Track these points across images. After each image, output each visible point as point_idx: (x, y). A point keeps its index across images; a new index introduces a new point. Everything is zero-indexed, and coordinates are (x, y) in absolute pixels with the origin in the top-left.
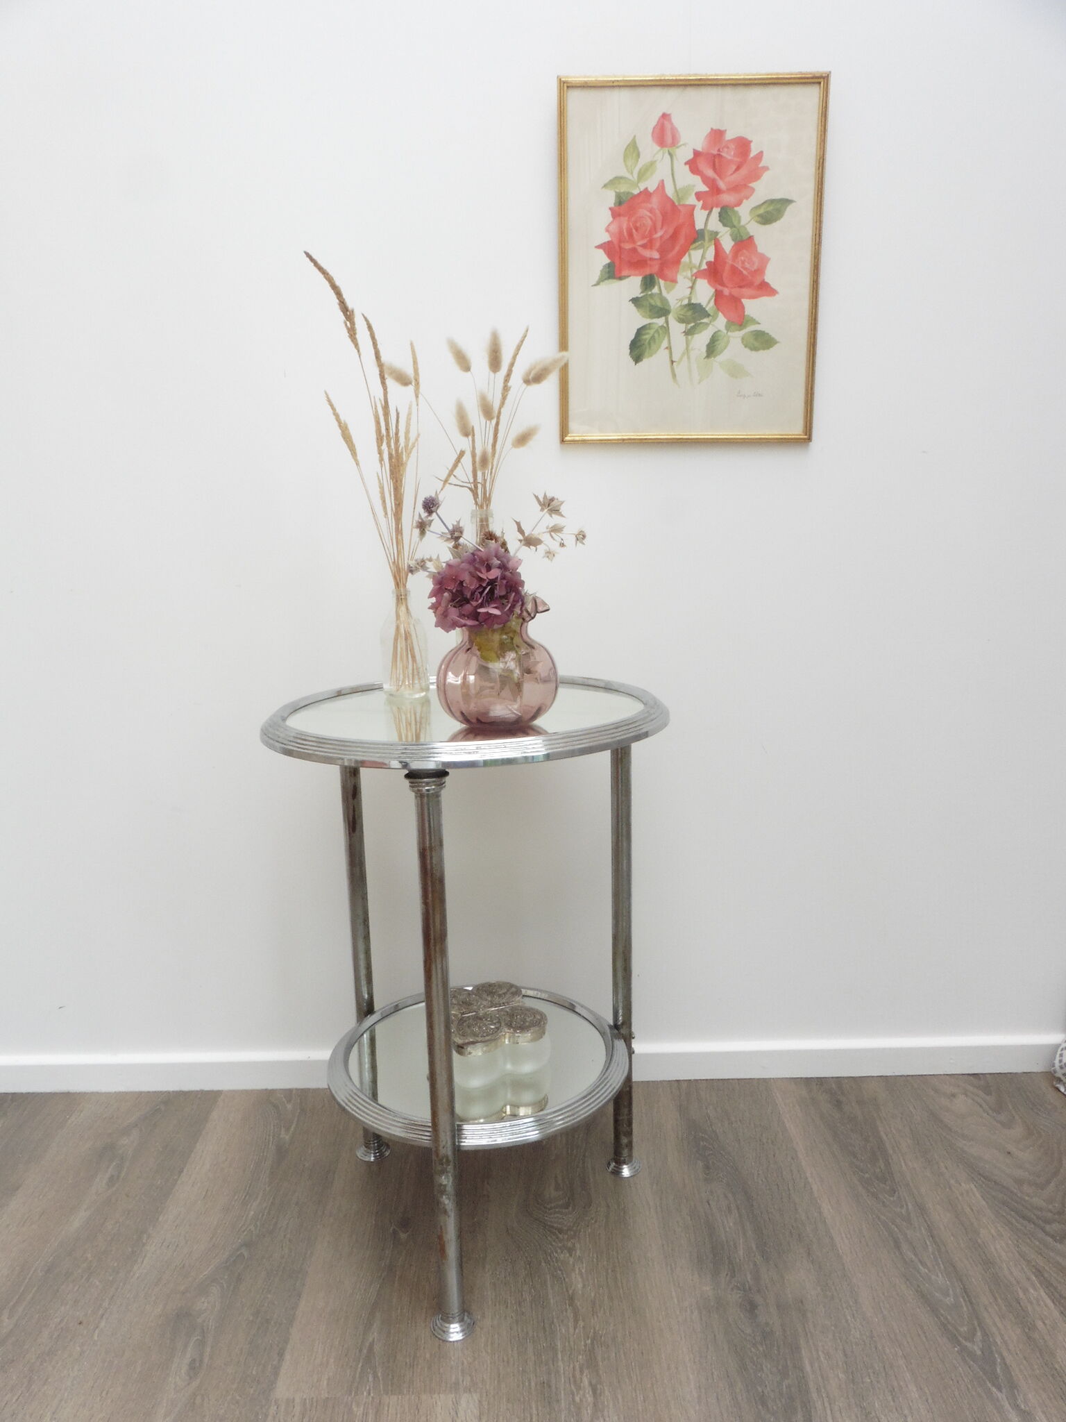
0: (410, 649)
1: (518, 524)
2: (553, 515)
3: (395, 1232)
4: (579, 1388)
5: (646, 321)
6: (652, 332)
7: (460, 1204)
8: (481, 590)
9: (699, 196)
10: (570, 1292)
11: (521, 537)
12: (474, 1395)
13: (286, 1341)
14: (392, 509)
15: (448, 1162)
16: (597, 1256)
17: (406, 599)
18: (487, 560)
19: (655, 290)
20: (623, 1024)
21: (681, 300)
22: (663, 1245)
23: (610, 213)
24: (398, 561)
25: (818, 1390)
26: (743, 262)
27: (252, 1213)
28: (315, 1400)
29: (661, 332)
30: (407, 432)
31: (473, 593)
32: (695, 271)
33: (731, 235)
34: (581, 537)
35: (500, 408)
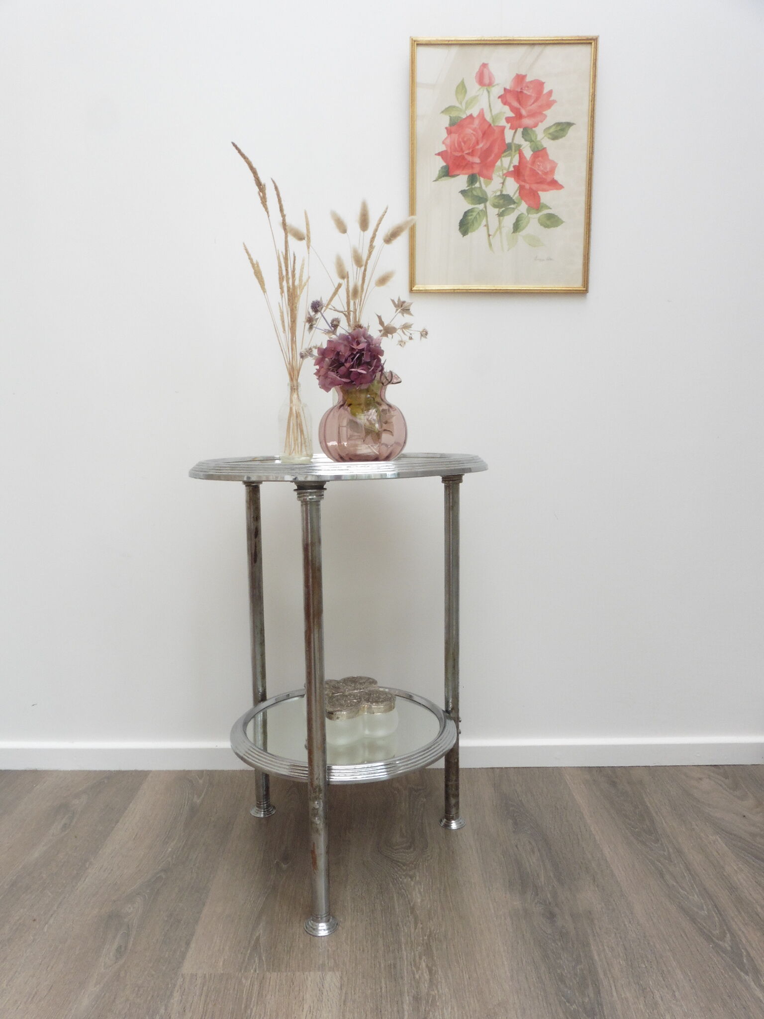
0: (300, 426)
1: (380, 317)
2: (405, 315)
3: (277, 863)
4: (418, 969)
5: (470, 207)
6: (475, 214)
7: (329, 824)
8: (352, 357)
9: (508, 120)
10: (412, 904)
11: (381, 328)
12: (337, 973)
13: (192, 935)
14: (289, 325)
15: (320, 790)
16: (432, 881)
17: (297, 389)
18: (357, 338)
19: (477, 185)
20: (453, 709)
21: (495, 192)
22: (482, 874)
23: (445, 131)
24: (292, 364)
25: (605, 974)
26: (539, 166)
27: (170, 850)
28: (213, 976)
29: (481, 214)
30: (301, 276)
31: (346, 360)
32: (505, 172)
33: (531, 147)
34: (424, 334)
35: (367, 260)
